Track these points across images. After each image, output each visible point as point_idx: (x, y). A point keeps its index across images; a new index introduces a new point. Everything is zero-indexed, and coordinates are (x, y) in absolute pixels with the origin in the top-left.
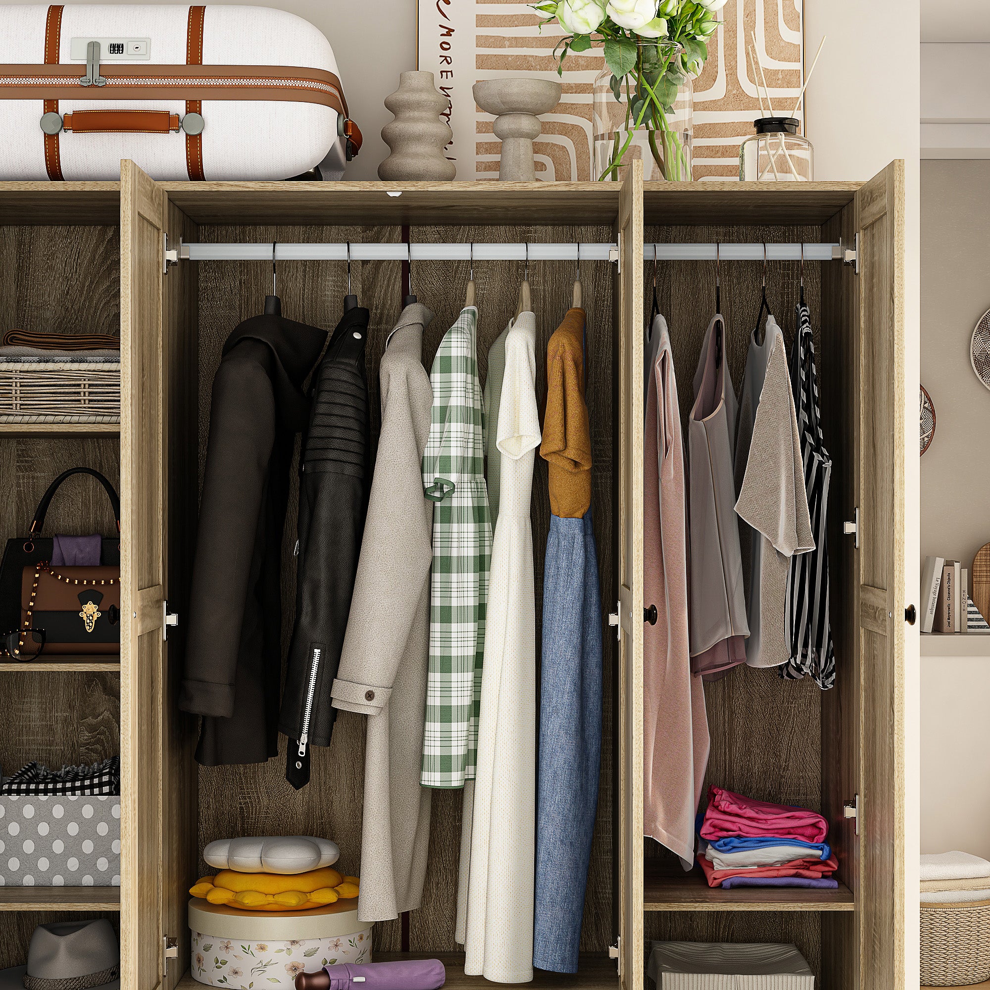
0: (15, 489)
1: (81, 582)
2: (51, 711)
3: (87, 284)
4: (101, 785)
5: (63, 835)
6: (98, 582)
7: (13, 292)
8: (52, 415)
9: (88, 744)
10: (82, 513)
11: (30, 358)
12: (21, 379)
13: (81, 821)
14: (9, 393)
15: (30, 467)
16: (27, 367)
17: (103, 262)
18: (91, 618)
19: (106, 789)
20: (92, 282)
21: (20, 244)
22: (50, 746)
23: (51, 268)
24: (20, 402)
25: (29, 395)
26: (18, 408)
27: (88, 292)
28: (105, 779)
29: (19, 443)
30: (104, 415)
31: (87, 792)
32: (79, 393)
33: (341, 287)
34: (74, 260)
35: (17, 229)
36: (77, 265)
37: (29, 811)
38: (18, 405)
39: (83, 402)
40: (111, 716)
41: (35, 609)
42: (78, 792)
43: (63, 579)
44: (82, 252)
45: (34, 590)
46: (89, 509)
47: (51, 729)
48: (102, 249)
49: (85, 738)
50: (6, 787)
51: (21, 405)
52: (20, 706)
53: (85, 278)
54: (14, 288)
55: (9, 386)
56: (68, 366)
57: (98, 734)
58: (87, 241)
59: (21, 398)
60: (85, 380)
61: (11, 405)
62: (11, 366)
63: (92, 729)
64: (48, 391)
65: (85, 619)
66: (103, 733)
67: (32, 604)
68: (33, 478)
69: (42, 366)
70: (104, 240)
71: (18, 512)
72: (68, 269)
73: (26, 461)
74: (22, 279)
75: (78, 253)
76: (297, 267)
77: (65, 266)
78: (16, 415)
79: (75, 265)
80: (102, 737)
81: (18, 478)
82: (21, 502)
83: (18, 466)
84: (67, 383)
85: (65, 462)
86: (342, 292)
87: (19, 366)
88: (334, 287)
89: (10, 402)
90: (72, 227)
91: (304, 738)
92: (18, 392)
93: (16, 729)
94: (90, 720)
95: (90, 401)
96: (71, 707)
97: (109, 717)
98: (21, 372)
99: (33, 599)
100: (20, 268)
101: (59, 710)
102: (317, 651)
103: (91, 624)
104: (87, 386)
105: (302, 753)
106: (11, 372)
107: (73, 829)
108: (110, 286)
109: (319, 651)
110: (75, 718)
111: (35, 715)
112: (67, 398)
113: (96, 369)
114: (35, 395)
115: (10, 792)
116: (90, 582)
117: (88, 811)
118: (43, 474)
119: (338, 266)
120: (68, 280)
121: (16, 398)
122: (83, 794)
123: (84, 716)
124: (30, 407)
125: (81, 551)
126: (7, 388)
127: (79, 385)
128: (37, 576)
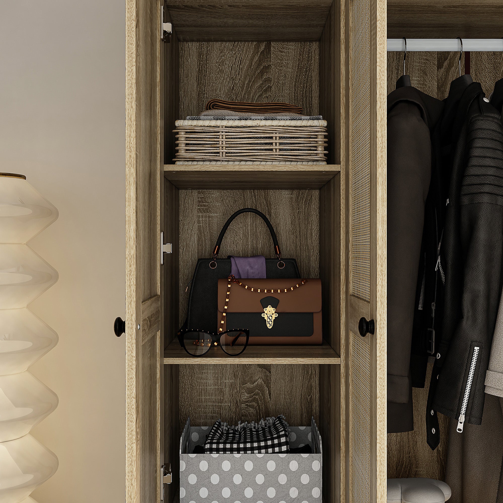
0: (196, 225)
1: (262, 291)
2: (221, 379)
3: (246, 82)
4: (280, 445)
5: (253, 484)
6: (276, 291)
7: (195, 88)
8: (251, 161)
9: (247, 402)
10: (243, 242)
11: (233, 117)
12: (226, 132)
13: (266, 474)
14: (217, 144)
15: (207, 209)
16: (231, 123)
17: (257, 67)
18: (271, 318)
19: (284, 448)
20: (250, 81)
21: (200, 54)
22: (221, 403)
23: (222, 71)
24: (226, 151)
25: (233, 145)
26: (224, 156)
27: (247, 89)
28: (283, 440)
29: (199, 193)
30: (291, 161)
31: (270, 450)
32: (272, 144)
33: (423, 84)
34: (238, 66)
35: (198, 44)
36: (239, 69)
37: (226, 466)
38: (224, 153)
39: (274, 150)
40: (263, 383)
41: (228, 311)
42: (263, 451)
43: (249, 289)
44: (243, 60)
45: (228, 297)
46: (248, 239)
47: (221, 391)
48: (256, 58)
49: (245, 397)
50: (208, 446)
51: (226, 153)
52: (200, 376)
53: (245, 78)
54: (195, 85)
55: (217, 138)
56: (263, 123)
57: (254, 395)
58: (246, 53)
59: (226, 147)
60: (276, 133)
61: (218, 153)
62: (219, 123)
63: (250, 391)
64: (248, 142)
65: (266, 318)
66: (258, 394)
67: (226, 307)
68: (209, 217)
69: (243, 123)
70: (258, 52)
71: (198, 241)
72: (233, 72)
73: (204, 206)
74: (201, 80)
75: (240, 61)
76: (392, 71)
77: (231, 70)
78: (223, 161)
79: (238, 69)
80: (257, 397)
81: (199, 217)
82: (201, 234)
83: (199, 209)
84: (262, 136)
85: (231, 206)
86: (424, 88)
87: (225, 123)
88: (418, 84)
89: (218, 151)
90: (236, 43)
91: (462, 418)
92: (224, 143)
93: (197, 391)
94: (249, 385)
95: (280, 150)
96: (235, 376)
97: (261, 383)
98: (226, 127)
99: (227, 303)
100: (200, 71)
101: (227, 378)
102: (477, 348)
103: (271, 323)
104: (278, 138)
105: (460, 430)
106: (219, 127)
107: (260, 479)
108: (262, 84)
109: (478, 348)
110: (238, 384)
111: (211, 381)
112: (262, 148)
113: (285, 125)
114: (237, 145)
115: (211, 450)
116: (269, 291)
117: (271, 466)
118: (216, 215)
119: (421, 70)
120: (233, 79)
121: (222, 147)
122: (267, 452)
123: (244, 383)
124: (233, 155)
125: (252, 268)
126: (215, 140)
127: (271, 138)
128: (229, 286)
